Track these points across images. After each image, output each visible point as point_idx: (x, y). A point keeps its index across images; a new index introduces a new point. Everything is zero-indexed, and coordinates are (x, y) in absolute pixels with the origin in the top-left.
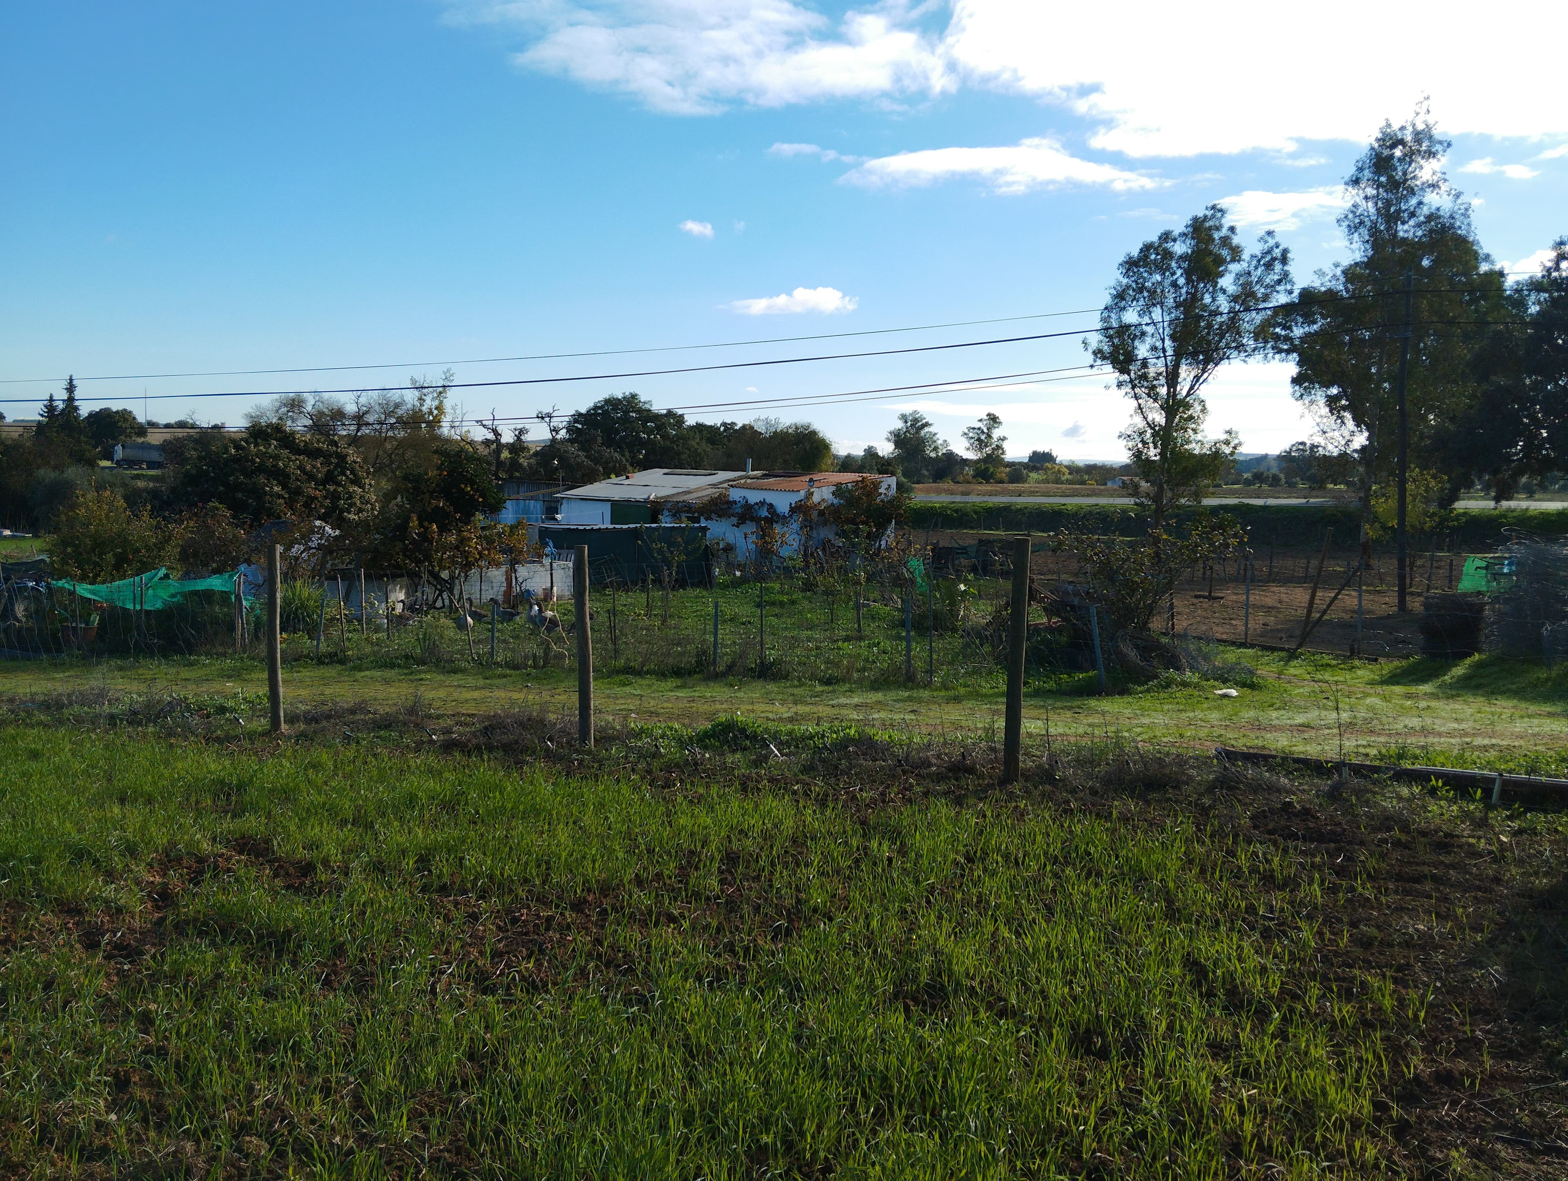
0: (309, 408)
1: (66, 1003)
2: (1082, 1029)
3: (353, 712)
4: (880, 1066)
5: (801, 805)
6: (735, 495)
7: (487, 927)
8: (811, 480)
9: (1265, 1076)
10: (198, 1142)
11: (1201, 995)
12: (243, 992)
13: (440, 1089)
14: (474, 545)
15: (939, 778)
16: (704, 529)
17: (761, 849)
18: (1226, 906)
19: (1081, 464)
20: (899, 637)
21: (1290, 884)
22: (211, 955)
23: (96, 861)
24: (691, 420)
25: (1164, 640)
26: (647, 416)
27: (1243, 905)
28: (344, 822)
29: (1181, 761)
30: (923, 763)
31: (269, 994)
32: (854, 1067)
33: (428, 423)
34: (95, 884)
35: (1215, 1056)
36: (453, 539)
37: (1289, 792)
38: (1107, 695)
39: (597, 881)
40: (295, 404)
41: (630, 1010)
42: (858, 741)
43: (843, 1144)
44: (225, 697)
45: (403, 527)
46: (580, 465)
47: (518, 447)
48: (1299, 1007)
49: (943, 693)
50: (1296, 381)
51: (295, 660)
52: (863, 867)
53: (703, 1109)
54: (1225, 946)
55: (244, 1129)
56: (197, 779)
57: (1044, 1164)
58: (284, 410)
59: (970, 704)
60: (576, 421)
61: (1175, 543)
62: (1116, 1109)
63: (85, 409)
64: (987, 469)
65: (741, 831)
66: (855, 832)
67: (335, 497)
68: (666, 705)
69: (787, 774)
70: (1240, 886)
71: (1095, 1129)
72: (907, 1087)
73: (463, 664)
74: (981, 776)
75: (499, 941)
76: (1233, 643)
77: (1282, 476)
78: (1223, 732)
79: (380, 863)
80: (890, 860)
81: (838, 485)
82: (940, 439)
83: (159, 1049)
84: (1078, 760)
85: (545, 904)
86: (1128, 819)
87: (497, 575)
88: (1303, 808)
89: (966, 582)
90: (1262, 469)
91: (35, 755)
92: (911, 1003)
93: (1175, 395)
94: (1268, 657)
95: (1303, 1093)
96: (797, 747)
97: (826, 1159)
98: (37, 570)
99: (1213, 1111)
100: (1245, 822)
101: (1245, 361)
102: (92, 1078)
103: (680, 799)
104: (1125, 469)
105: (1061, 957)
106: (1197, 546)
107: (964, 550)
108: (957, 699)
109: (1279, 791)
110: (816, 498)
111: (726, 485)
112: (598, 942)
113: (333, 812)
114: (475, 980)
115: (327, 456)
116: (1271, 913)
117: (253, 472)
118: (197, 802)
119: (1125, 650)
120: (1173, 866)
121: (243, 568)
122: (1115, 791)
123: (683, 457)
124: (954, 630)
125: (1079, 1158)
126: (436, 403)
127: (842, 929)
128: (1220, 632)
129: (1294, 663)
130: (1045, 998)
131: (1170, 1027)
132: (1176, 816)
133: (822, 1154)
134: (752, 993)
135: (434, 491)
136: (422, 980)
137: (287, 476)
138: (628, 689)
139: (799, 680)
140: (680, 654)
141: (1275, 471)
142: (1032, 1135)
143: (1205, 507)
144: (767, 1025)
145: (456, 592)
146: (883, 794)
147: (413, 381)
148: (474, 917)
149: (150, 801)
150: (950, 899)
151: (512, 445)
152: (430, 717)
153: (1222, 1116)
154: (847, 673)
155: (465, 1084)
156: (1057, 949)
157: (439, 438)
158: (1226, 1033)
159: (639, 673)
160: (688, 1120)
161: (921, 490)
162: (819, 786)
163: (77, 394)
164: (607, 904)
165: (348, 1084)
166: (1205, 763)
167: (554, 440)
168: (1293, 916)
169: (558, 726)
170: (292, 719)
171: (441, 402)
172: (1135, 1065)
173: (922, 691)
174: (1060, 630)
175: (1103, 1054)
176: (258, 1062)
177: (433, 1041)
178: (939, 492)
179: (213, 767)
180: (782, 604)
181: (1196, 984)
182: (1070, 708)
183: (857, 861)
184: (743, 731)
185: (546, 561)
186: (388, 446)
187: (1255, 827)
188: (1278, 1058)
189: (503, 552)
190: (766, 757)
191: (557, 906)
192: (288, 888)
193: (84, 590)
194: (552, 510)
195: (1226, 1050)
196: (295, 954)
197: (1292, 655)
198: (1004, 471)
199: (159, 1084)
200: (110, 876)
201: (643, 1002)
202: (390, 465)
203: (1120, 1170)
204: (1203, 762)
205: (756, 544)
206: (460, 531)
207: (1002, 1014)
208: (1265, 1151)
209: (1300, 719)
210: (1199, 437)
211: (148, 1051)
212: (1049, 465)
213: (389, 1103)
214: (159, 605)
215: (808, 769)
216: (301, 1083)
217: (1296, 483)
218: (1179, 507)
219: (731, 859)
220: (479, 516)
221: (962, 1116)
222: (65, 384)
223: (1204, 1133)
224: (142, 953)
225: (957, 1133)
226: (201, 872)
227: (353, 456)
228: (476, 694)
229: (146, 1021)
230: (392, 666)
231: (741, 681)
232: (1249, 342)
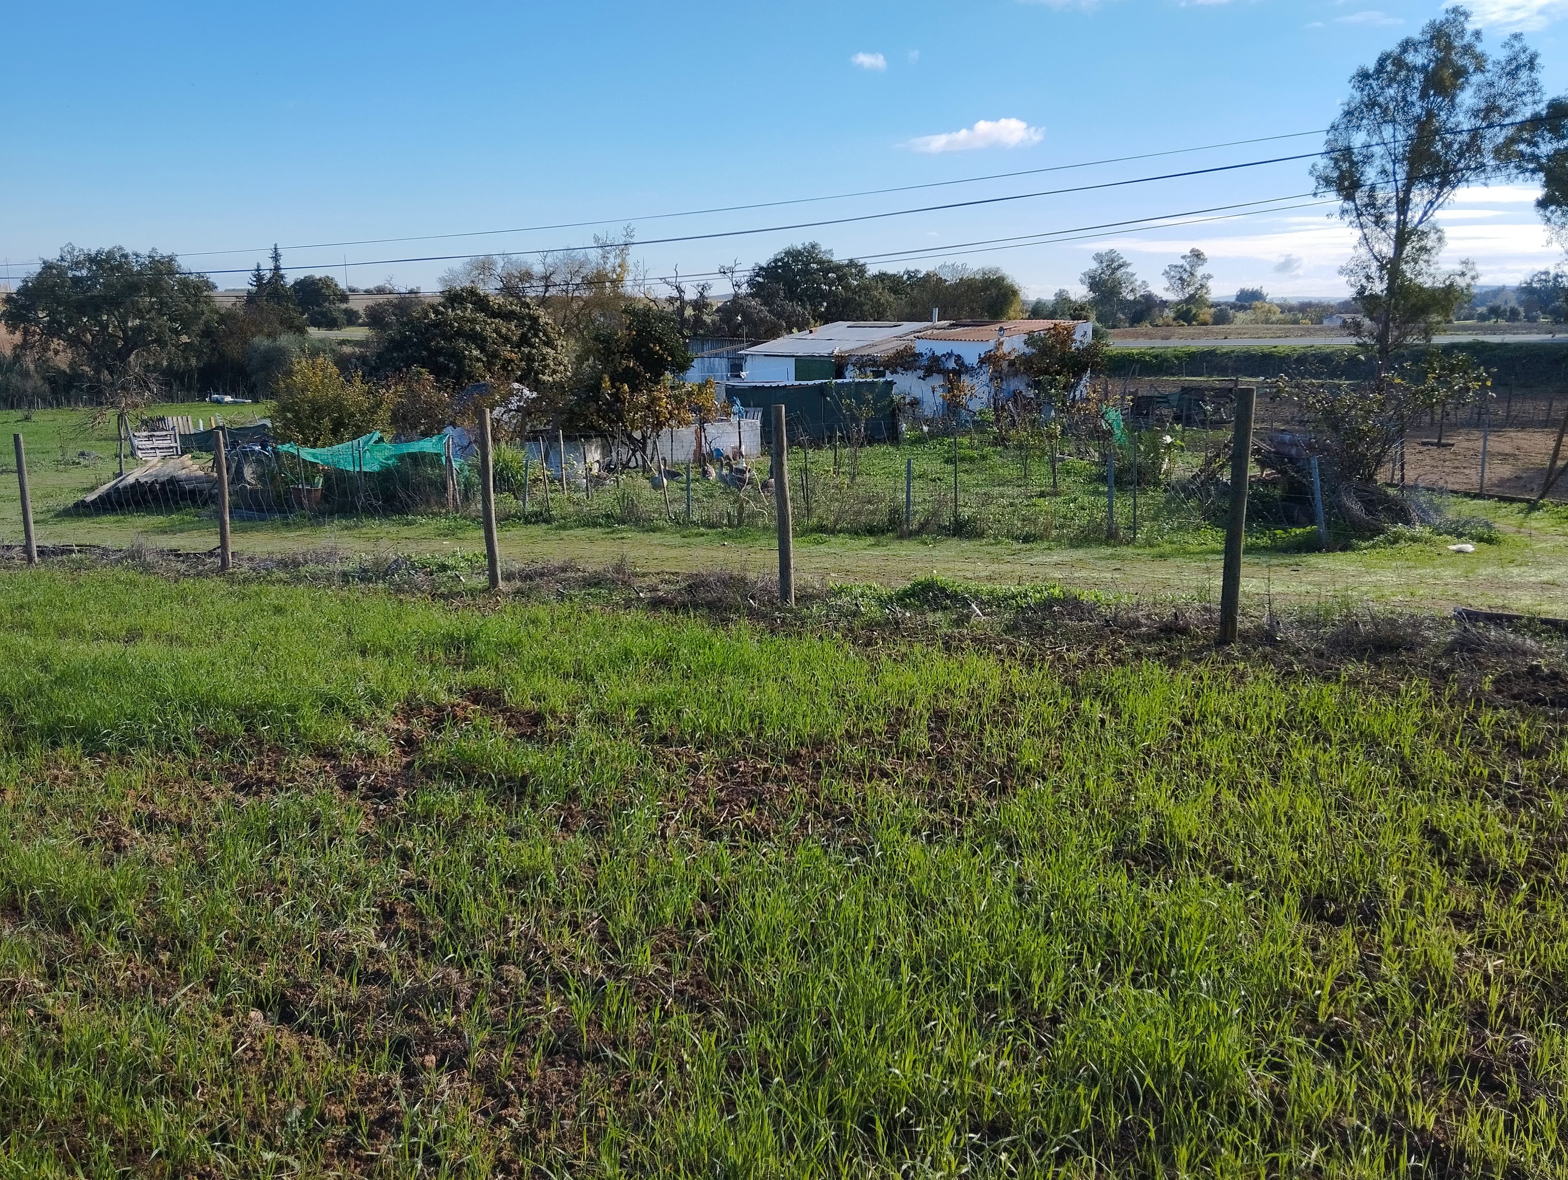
0: (499, 270)
1: (331, 840)
2: (1314, 893)
3: (564, 570)
4: (1105, 924)
5: (1006, 665)
6: (921, 347)
7: (708, 777)
8: (1001, 329)
9: (1513, 947)
10: (461, 970)
11: (1440, 863)
12: (491, 833)
13: (677, 927)
14: (665, 405)
15: (1150, 639)
16: (891, 384)
17: (969, 708)
18: (1467, 773)
19: (1294, 302)
20: (1096, 493)
21: (1537, 751)
22: (457, 797)
23: (345, 710)
24: (872, 270)
25: (1391, 491)
26: (828, 267)
27: (1486, 773)
28: (566, 676)
29: (1416, 623)
30: (1132, 623)
31: (514, 834)
32: (1077, 922)
33: (612, 282)
34: (345, 731)
35: (1457, 925)
36: (643, 399)
37: (1535, 655)
38: (1328, 551)
39: (810, 736)
40: (484, 266)
41: (852, 860)
42: (1064, 601)
43: (1072, 996)
44: (445, 555)
45: (596, 387)
46: (762, 321)
47: (700, 305)
48: (1548, 878)
49: (1148, 550)
50: (1543, 204)
51: (506, 518)
52: (1075, 727)
53: (929, 957)
54: (1467, 814)
55: (501, 959)
56: (428, 634)
57: (1279, 1026)
58: (476, 272)
59: (1179, 561)
60: (758, 275)
61: (1408, 389)
62: (1353, 975)
63: (291, 278)
64: (1189, 311)
65: (948, 690)
66: (1064, 694)
67: (530, 359)
68: (860, 563)
69: (990, 633)
70: (1483, 753)
71: (1332, 993)
72: (1134, 945)
73: (661, 523)
74: (1195, 637)
75: (721, 790)
76: (1467, 494)
77: (1521, 309)
78: (1458, 590)
79: (603, 714)
80: (1103, 721)
81: (1030, 333)
82: (1139, 279)
83: (420, 883)
84: (1300, 621)
85: (760, 756)
86: (1358, 682)
87: (687, 434)
88: (1552, 672)
89: (1172, 432)
90: (1498, 302)
91: (279, 610)
92: (1132, 863)
93: (1405, 223)
94: (1506, 509)
95: (1553, 965)
96: (999, 606)
97: (1054, 1010)
98: (260, 434)
99: (1457, 981)
100: (1488, 687)
101: (1486, 185)
102: (362, 909)
103: (884, 658)
104: (1345, 307)
105: (1289, 821)
106: (1433, 390)
107: (1165, 399)
108: (1162, 556)
109: (1525, 653)
110: (1006, 348)
111: (911, 337)
112: (814, 794)
113: (556, 666)
114: (701, 827)
115: (520, 318)
116: (1517, 780)
117: (452, 337)
118: (431, 655)
119: (1348, 504)
120: (1409, 731)
121: (449, 430)
122: (1343, 652)
123: (866, 308)
124: (1157, 484)
125: (1314, 1021)
126: (619, 261)
127: (1057, 789)
128: (1454, 482)
129: (1536, 514)
130: (1274, 862)
131: (1409, 895)
132: (1411, 679)
133: (1050, 1005)
134: (971, 848)
135: (624, 351)
136: (653, 825)
137: (484, 339)
138: (823, 548)
139: (995, 538)
140: (873, 513)
141: (1513, 304)
142: (1265, 996)
143: (1437, 346)
144: (988, 879)
145: (649, 451)
146: (1091, 655)
147: (597, 239)
148: (695, 767)
149: (388, 653)
150: (1167, 761)
151: (696, 301)
152: (636, 575)
153: (1466, 987)
154: (1045, 530)
155: (701, 923)
156: (1286, 814)
157: (623, 297)
158: (1468, 903)
159: (833, 531)
160: (916, 968)
161: (1117, 335)
162: (1023, 645)
163: (283, 263)
164: (820, 757)
165: (593, 919)
166: (1442, 624)
167: (736, 295)
168: (1541, 784)
169: (759, 585)
170: (509, 577)
171: (624, 260)
172: (1373, 932)
173: (1125, 548)
174: (1274, 483)
175: (1338, 920)
176: (510, 898)
177: (668, 882)
178: (1136, 336)
179: (441, 622)
180: (972, 460)
181: (1435, 853)
182: (1287, 566)
183: (1069, 722)
184: (943, 590)
185: (734, 419)
186: (575, 306)
187: (1498, 691)
188: (1526, 929)
189: (693, 411)
190: (968, 617)
191: (773, 759)
192: (521, 736)
193: (306, 454)
194: (736, 368)
195: (1468, 920)
196: (533, 798)
197: (1533, 507)
198: (1206, 314)
199: (421, 915)
200: (359, 723)
201: (862, 852)
202: (577, 326)
203: (1359, 1035)
204: (1442, 623)
205: (944, 398)
206: (650, 391)
207: (1229, 877)
208: (1512, 1021)
209: (1545, 576)
210: (1432, 270)
211: (409, 884)
212: (1256, 303)
213: (633, 939)
214: (376, 468)
215: (1011, 628)
216: (551, 917)
217: (1537, 317)
218: (1406, 346)
219: (940, 717)
220: (668, 375)
221: (1191, 974)
222: (270, 253)
223: (1446, 1002)
224: (395, 794)
225: (1187, 992)
226: (441, 721)
227: (545, 318)
228: (674, 553)
229: (405, 857)
230: (595, 525)
231: (934, 539)
232: (1490, 161)
